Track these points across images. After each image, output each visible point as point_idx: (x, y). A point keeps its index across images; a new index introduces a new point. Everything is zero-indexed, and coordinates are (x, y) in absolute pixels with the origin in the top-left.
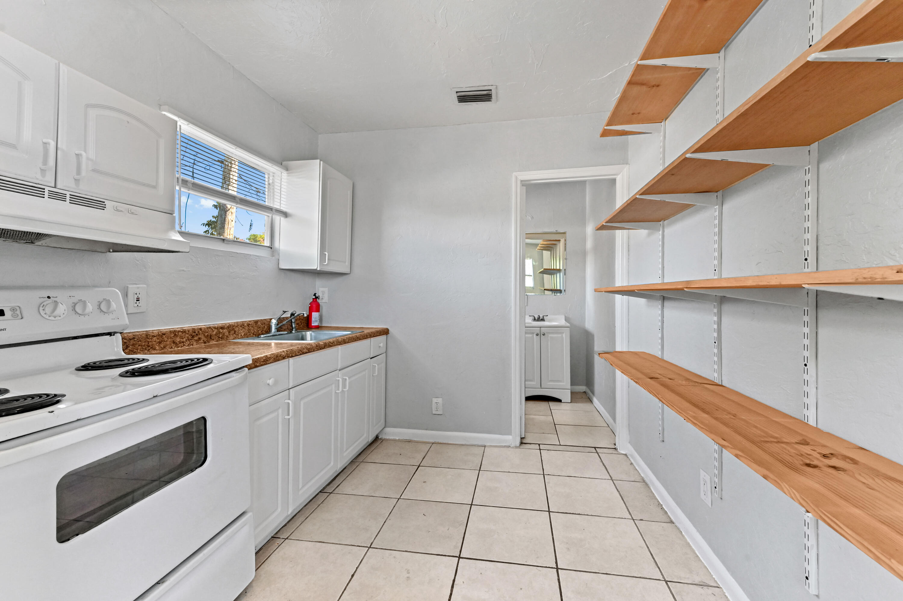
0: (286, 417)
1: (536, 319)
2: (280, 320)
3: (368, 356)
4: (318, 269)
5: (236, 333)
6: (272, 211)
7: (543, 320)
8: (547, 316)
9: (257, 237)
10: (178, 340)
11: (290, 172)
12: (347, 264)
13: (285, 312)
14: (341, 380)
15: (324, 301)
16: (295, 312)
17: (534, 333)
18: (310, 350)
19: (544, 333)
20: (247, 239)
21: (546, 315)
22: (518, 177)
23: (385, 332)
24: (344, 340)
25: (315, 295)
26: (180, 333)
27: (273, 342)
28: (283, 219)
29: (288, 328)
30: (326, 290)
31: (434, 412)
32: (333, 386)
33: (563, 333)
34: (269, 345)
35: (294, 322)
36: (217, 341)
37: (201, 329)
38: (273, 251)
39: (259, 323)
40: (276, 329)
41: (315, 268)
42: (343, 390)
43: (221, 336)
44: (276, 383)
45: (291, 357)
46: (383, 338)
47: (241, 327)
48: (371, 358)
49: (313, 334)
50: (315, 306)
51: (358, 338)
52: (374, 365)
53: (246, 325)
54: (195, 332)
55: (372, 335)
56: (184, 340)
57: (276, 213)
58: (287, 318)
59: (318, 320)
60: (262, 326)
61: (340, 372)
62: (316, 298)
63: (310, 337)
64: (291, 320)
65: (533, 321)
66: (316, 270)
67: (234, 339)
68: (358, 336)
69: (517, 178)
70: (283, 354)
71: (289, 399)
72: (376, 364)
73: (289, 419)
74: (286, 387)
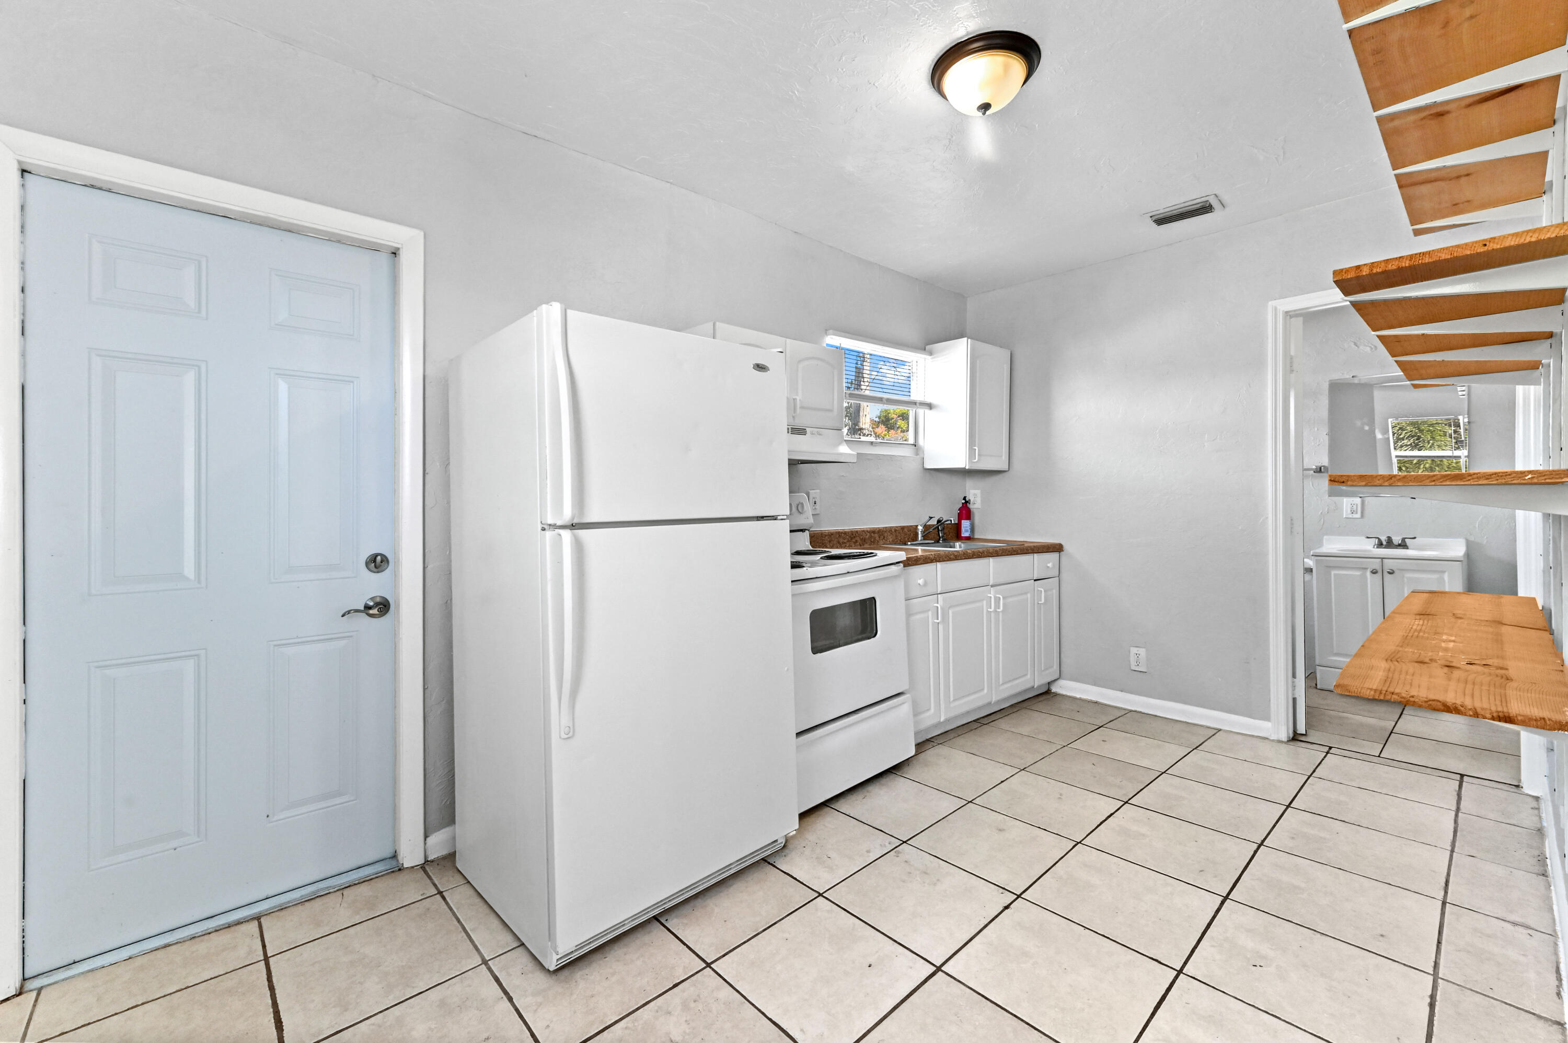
0: (935, 621)
1: (1384, 543)
2: (926, 527)
3: (1031, 577)
4: (967, 468)
5: (885, 538)
6: (916, 405)
7: (1403, 545)
8: (1415, 538)
9: (889, 413)
10: (841, 540)
11: (935, 356)
12: (1003, 457)
13: (931, 518)
14: (993, 597)
15: (976, 506)
16: (941, 519)
17: (1366, 569)
18: (957, 557)
19: (1391, 570)
20: (876, 417)
21: (1413, 537)
22: (1278, 307)
23: (1057, 548)
24: (996, 551)
25: (965, 498)
26: (843, 535)
27: (920, 548)
28: (927, 411)
29: (934, 538)
30: (978, 492)
31: (1133, 668)
32: (985, 602)
33: (1444, 572)
34: (917, 550)
35: (941, 531)
36: (870, 545)
37: (857, 532)
38: (917, 449)
39: (906, 530)
40: (922, 536)
41: (963, 466)
42: (996, 611)
43: (872, 540)
44: (926, 584)
45: (938, 562)
46: (1055, 556)
47: (889, 532)
48: (1035, 580)
49: (962, 545)
50: (965, 512)
51: (1014, 551)
52: (1039, 589)
53: (893, 530)
54: (853, 535)
55: (1035, 549)
56: (846, 541)
57: (921, 407)
58: (933, 525)
59: (969, 530)
60: (908, 533)
61: (992, 588)
62: (966, 502)
63: (958, 547)
64: (938, 527)
65: (1375, 547)
66: (965, 468)
67: (883, 544)
68: (1015, 549)
69: (1276, 309)
70: (931, 556)
71: (938, 603)
72: (1042, 588)
73: (938, 623)
74: (934, 591)
